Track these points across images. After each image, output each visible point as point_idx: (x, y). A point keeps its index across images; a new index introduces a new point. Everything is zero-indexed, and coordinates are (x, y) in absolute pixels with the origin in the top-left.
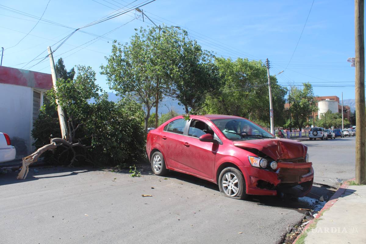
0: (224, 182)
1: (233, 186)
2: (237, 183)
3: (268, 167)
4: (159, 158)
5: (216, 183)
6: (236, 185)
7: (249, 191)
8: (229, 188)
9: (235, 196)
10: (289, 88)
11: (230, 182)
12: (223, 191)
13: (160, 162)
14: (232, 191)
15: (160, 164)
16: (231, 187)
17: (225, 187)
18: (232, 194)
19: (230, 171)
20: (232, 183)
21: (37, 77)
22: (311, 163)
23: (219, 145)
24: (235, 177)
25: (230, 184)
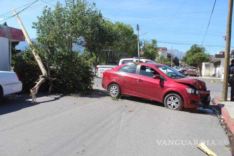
0: (168, 101)
1: (175, 103)
2: (178, 102)
3: (195, 93)
4: (116, 88)
5: (162, 102)
6: (177, 103)
7: (186, 106)
8: (172, 105)
9: (176, 109)
10: (143, 42)
11: (172, 101)
12: (167, 107)
13: (116, 90)
14: (174, 106)
15: (117, 92)
16: (174, 104)
17: (168, 104)
18: (173, 108)
19: (173, 95)
20: (174, 102)
21: (12, 31)
22: (209, 91)
23: (165, 81)
24: (177, 99)
25: (173, 102)
